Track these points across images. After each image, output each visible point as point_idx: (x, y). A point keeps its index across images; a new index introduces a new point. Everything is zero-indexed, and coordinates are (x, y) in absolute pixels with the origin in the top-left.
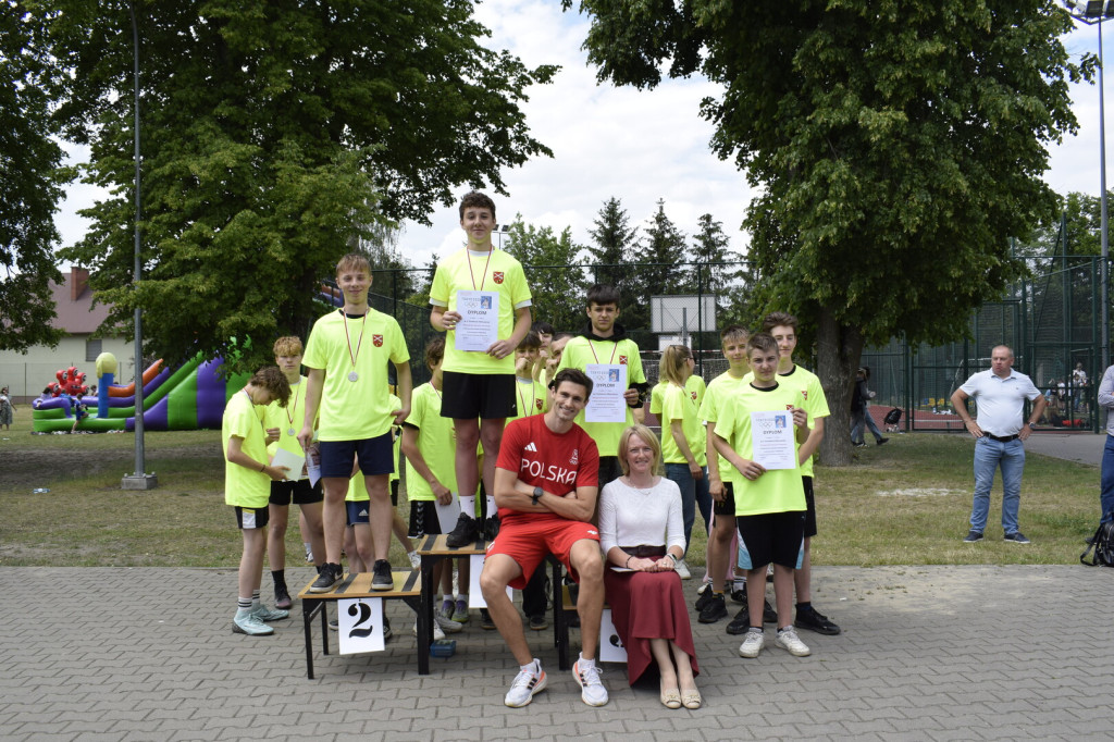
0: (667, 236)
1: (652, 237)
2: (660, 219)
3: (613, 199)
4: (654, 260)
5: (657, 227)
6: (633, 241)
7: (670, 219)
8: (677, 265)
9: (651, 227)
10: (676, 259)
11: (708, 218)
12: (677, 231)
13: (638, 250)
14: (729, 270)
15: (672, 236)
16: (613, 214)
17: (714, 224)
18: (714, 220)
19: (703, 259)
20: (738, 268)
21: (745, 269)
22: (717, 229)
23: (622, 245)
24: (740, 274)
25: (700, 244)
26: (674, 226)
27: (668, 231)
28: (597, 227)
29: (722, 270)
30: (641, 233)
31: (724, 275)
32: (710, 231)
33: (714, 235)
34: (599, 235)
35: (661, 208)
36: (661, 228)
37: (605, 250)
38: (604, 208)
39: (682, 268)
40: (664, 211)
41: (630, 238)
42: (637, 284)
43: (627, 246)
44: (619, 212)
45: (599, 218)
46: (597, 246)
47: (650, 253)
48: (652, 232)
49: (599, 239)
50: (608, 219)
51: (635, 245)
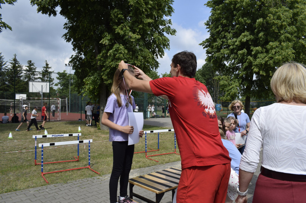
0: (17, 65)
1: (12, 65)
2: (15, 60)
4: (12, 72)
5: (14, 62)
6: (6, 65)
7: (18, 60)
8: (20, 74)
9: (12, 62)
10: (20, 72)
11: (30, 61)
12: (20, 64)
14: (36, 77)
15: (19, 65)
17: (32, 63)
18: (32, 62)
19: (28, 73)
20: (39, 76)
21: (41, 77)
22: (33, 65)
24: (39, 78)
25: (28, 68)
26: (19, 62)
27: (17, 64)
29: (34, 76)
31: (34, 78)
32: (30, 65)
33: (32, 67)
35: (15, 57)
36: (15, 62)
39: (21, 75)
40: (16, 58)
41: (5, 64)
42: (6, 78)
43: (3, 67)
47: (11, 70)
48: (12, 63)
51: (6, 67)
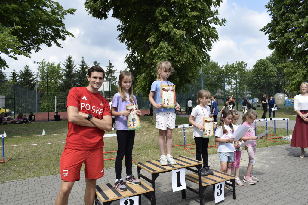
0: (85, 67)
1: (81, 67)
2: (83, 62)
3: (70, 56)
4: (81, 73)
5: (82, 64)
6: (75, 68)
7: (86, 62)
11: (96, 62)
12: (88, 65)
13: (77, 70)
15: (86, 67)
16: (70, 60)
17: (97, 64)
23: (72, 69)
26: (87, 64)
27: (85, 65)
28: (65, 63)
30: (77, 66)
34: (66, 66)
35: (83, 59)
36: (83, 64)
37: (68, 70)
38: (67, 58)
41: (75, 67)
42: (77, 79)
43: (74, 69)
44: (71, 59)
45: (66, 61)
46: (65, 69)
47: (80, 71)
48: (80, 65)
49: (66, 67)
50: (68, 61)
51: (76, 69)
